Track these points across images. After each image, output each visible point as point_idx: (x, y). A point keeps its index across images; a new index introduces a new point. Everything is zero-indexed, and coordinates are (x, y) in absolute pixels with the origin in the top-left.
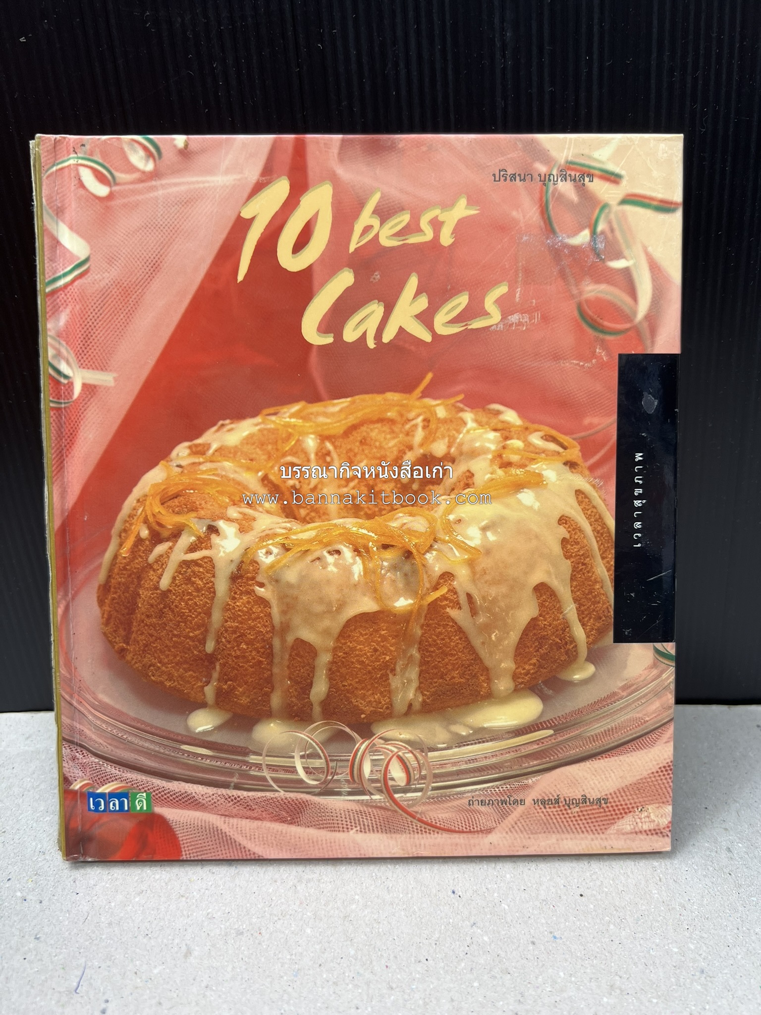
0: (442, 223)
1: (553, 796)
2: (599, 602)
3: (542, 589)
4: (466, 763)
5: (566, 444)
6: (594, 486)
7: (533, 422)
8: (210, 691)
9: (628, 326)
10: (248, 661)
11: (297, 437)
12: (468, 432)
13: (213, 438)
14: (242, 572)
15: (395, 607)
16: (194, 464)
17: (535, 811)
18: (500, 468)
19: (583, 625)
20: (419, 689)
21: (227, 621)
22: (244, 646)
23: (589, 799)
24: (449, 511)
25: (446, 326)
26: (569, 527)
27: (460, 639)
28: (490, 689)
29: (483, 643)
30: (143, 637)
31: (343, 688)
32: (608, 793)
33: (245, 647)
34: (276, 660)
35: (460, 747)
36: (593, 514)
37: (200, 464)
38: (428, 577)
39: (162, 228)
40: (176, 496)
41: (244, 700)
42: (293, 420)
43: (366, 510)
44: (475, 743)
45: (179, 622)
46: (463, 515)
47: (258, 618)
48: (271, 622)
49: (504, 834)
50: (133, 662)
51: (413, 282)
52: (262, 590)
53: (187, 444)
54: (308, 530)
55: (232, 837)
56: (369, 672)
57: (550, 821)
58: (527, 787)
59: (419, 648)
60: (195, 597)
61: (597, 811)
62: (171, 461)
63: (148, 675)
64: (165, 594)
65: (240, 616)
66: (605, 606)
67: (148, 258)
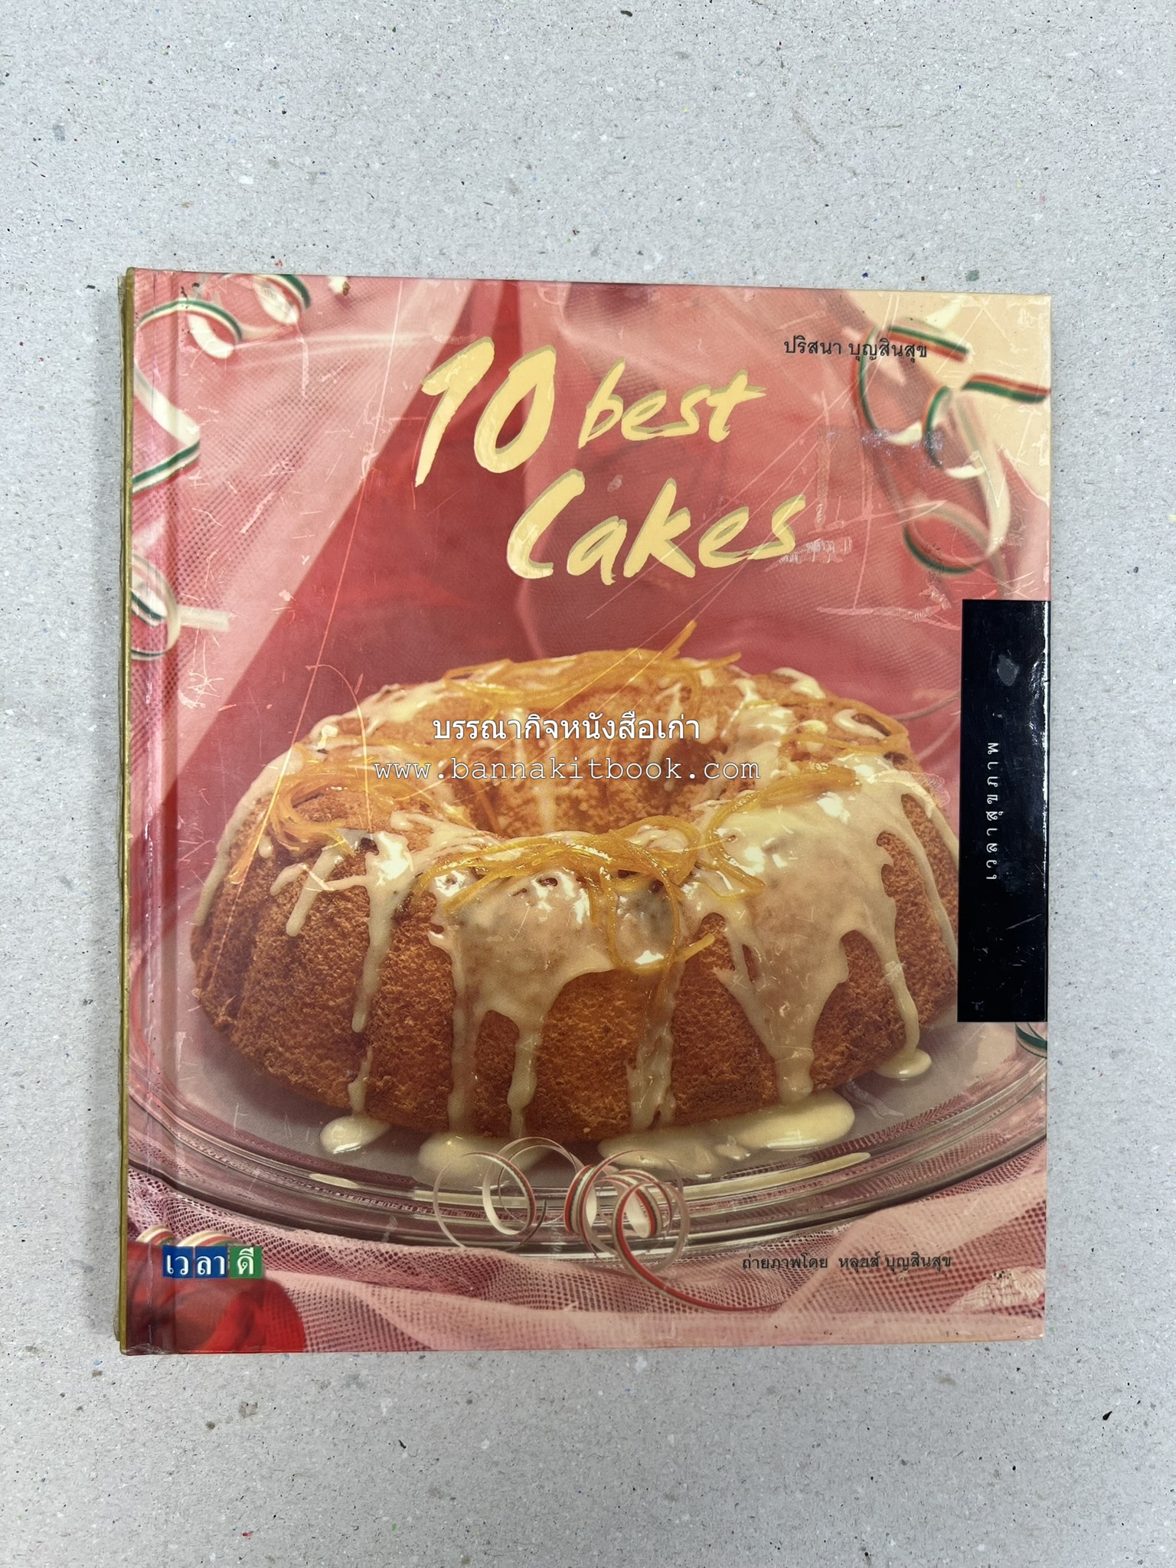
0: (712, 410)
1: (869, 1254)
2: (936, 961)
3: (854, 941)
4: (741, 1203)
5: (887, 727)
6: (928, 790)
7: (840, 694)
8: (356, 1091)
9: (976, 559)
10: (416, 1045)
11: (496, 712)
12: (746, 707)
13: (371, 711)
14: (410, 909)
15: (637, 965)
16: (344, 747)
17: (843, 1278)
18: (793, 760)
19: (914, 994)
20: (671, 1089)
21: (385, 984)
22: (409, 1022)
23: (923, 1259)
24: (718, 822)
25: (717, 556)
26: (893, 849)
27: (733, 1014)
28: (776, 1089)
29: (767, 1021)
30: (258, 1007)
31: (557, 1087)
32: (950, 1249)
33: (411, 1023)
34: (458, 1044)
35: (730, 1178)
36: (927, 830)
37: (353, 748)
38: (686, 920)
39: (306, 405)
40: (315, 795)
41: (408, 1105)
42: (491, 686)
43: (597, 819)
44: (754, 1173)
45: (315, 984)
46: (739, 829)
47: (433, 979)
48: (452, 986)
49: (797, 1312)
50: (242, 1045)
51: (669, 493)
52: (440, 936)
53: (334, 719)
54: (510, 848)
55: (384, 1316)
56: (597, 1064)
57: (865, 1292)
58: (830, 1239)
59: (672, 1027)
60: (338, 947)
61: (935, 1277)
62: (310, 743)
63: (262, 1064)
64: (294, 942)
65: (406, 976)
66: (945, 967)
67: (284, 446)
